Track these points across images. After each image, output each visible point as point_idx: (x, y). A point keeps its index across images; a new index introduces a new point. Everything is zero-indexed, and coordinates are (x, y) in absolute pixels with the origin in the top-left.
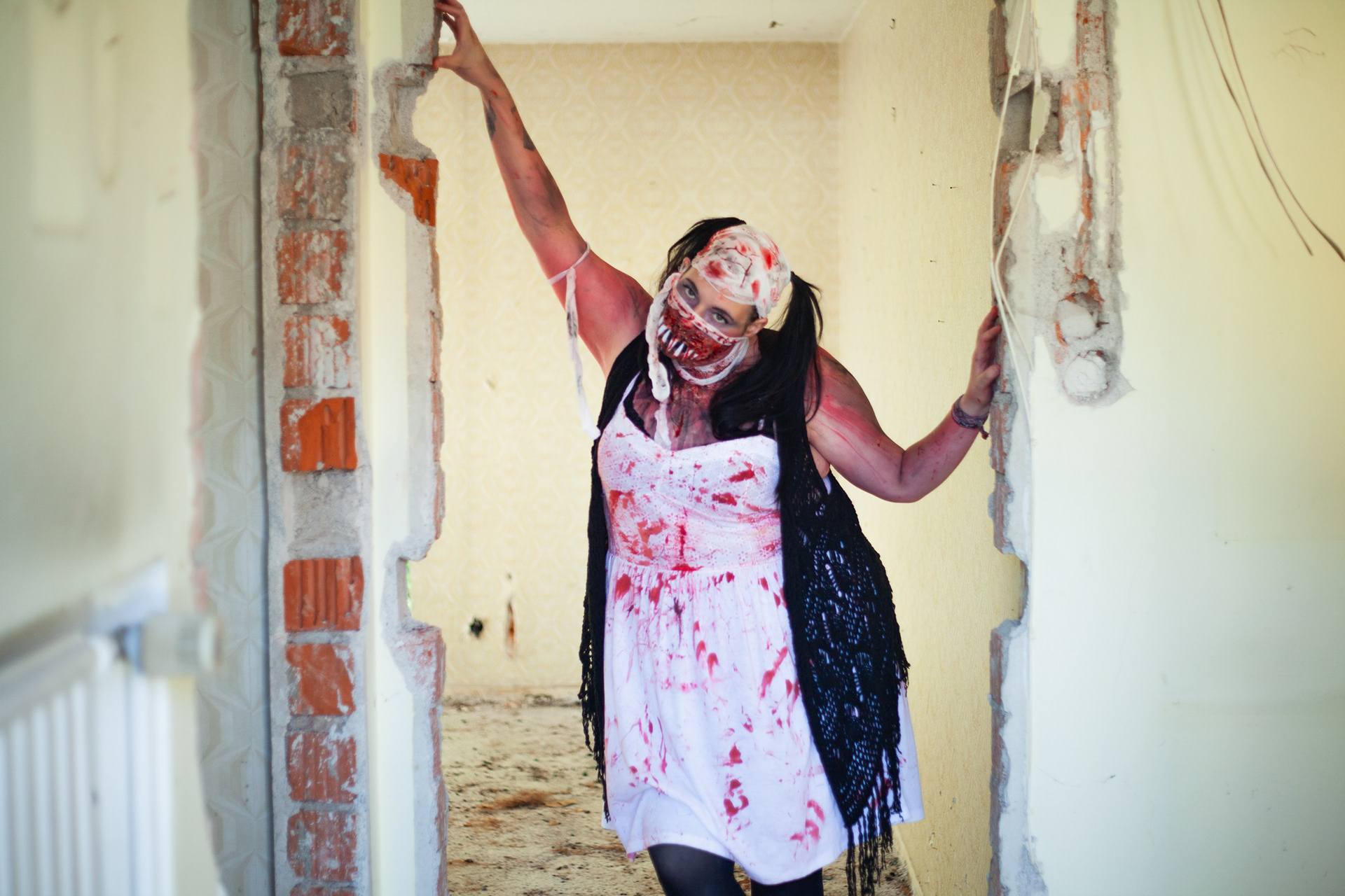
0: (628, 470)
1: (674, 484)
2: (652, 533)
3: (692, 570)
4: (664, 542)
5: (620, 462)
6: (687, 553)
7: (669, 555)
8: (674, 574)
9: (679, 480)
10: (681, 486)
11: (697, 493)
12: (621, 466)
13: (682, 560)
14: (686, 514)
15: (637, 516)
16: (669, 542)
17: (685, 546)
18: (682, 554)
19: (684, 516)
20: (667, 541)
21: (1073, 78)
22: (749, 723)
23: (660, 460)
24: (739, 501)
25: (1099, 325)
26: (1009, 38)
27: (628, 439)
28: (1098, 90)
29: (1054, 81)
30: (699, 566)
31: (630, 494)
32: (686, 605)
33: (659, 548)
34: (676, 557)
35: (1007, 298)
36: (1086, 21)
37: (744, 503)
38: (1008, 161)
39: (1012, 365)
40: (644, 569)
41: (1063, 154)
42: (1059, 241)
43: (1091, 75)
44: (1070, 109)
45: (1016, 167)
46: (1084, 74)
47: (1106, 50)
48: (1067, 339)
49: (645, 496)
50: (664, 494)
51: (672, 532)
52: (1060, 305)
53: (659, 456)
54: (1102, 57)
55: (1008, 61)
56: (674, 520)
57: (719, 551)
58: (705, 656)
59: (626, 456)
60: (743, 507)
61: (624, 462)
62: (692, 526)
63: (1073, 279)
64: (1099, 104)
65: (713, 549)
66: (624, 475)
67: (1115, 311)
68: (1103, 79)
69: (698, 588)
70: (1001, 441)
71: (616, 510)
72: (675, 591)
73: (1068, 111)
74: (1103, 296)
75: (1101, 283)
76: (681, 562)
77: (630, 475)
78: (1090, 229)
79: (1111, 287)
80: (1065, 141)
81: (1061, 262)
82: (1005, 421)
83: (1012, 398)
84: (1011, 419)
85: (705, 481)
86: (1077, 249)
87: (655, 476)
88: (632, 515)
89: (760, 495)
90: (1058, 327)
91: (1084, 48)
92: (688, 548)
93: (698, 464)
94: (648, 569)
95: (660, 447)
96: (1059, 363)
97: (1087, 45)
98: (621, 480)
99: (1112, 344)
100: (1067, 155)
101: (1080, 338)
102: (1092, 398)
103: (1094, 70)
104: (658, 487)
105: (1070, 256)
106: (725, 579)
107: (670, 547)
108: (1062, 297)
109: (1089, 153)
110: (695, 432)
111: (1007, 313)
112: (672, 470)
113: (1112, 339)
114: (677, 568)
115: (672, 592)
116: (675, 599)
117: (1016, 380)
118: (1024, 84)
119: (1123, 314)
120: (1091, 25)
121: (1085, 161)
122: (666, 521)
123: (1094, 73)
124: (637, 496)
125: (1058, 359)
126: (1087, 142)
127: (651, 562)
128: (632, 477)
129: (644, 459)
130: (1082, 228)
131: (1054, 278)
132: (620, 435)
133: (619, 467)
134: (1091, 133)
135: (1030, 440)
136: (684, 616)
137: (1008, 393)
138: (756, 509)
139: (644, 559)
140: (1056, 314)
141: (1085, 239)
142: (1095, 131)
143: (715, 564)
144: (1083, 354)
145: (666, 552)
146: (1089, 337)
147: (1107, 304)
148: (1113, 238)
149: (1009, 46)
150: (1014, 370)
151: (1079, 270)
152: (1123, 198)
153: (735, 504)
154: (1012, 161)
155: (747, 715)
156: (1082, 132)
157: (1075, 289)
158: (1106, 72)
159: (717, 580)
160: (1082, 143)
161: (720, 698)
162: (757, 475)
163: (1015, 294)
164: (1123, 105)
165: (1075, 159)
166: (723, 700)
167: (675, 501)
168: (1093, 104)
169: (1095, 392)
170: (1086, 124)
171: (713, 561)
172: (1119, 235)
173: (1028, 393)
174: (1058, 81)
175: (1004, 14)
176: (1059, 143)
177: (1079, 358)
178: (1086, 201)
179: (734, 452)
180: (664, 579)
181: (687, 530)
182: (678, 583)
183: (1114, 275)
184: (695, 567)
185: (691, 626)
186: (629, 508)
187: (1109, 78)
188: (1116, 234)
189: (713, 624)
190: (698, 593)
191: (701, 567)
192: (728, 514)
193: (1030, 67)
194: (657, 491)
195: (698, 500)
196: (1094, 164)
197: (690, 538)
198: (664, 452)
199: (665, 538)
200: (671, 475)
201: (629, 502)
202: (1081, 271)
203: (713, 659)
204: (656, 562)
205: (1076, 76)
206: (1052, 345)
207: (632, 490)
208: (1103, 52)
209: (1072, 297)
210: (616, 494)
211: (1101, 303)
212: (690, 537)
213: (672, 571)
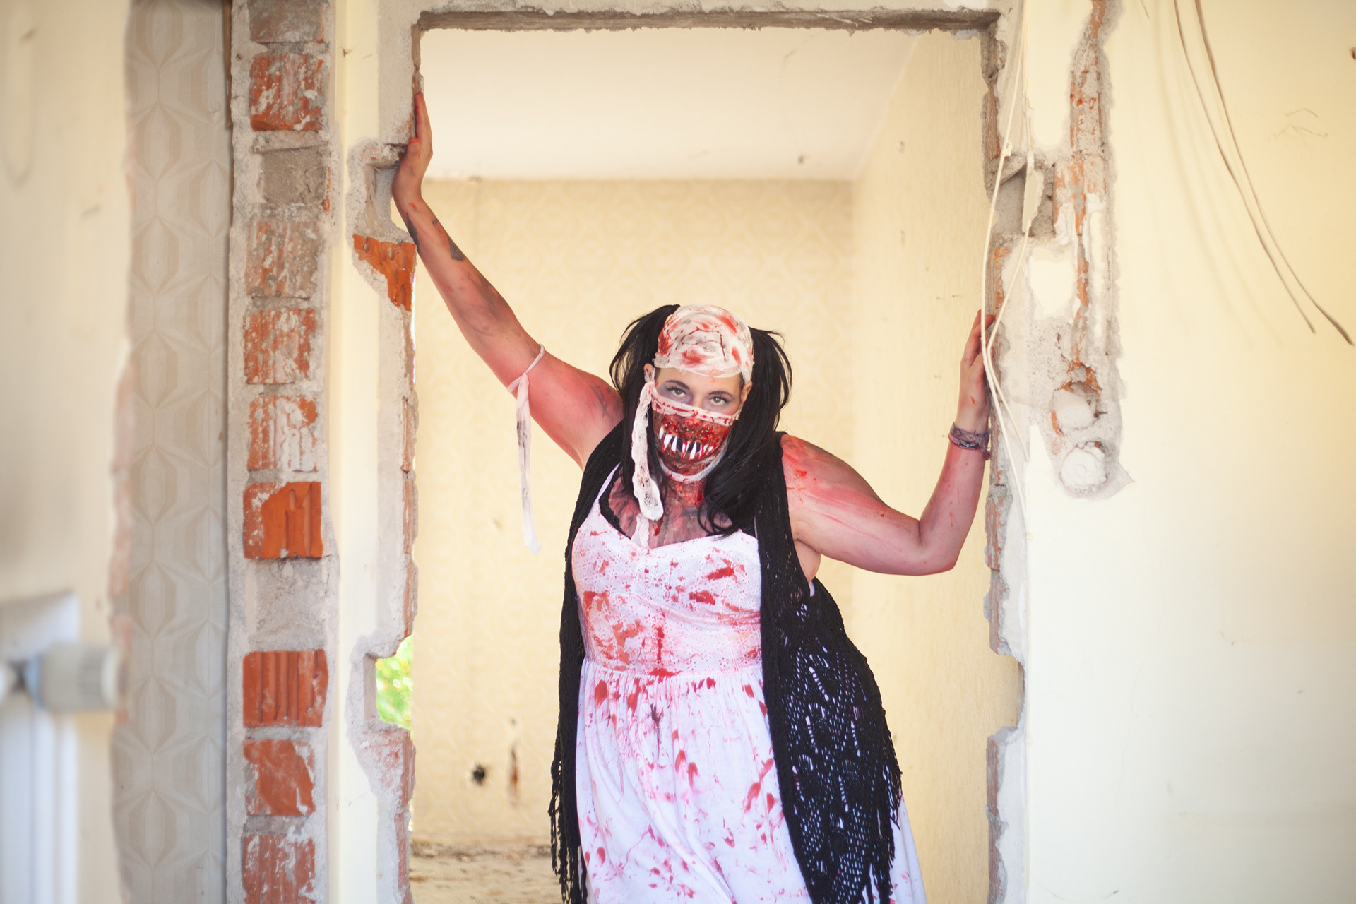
0: (602, 569)
1: (650, 584)
2: (627, 637)
3: (670, 674)
4: (641, 646)
5: (594, 562)
6: (665, 657)
7: (646, 659)
8: (651, 679)
9: (655, 579)
10: (657, 585)
11: (673, 592)
12: (595, 565)
13: (660, 664)
14: (663, 615)
15: (612, 619)
16: (645, 646)
17: (662, 649)
18: (659, 657)
19: (662, 617)
20: (643, 644)
21: (1068, 161)
22: (730, 838)
23: (635, 558)
24: (718, 600)
25: (1097, 415)
26: (1001, 118)
27: (602, 538)
28: (1093, 173)
29: (1048, 163)
30: (677, 671)
31: (604, 595)
32: (665, 712)
33: (636, 652)
34: (653, 661)
35: (1000, 386)
36: (1080, 102)
37: (723, 602)
38: (1001, 245)
39: (1007, 456)
40: (620, 675)
41: (1058, 237)
42: (1055, 326)
43: (1086, 157)
44: (1064, 191)
45: (1009, 251)
46: (1079, 155)
47: (1101, 132)
48: (1063, 430)
49: (619, 597)
50: (640, 594)
51: (650, 634)
52: (1056, 395)
53: (634, 554)
54: (1097, 139)
55: (1000, 142)
56: (651, 621)
57: (698, 655)
58: (684, 767)
59: (599, 555)
60: (721, 606)
61: (598, 561)
62: (671, 628)
63: (1070, 367)
64: (1095, 187)
65: (692, 654)
66: (598, 575)
67: (1114, 400)
68: (1098, 160)
69: (676, 694)
70: (996, 536)
71: (590, 613)
72: (652, 697)
73: (1063, 194)
74: (1101, 386)
75: (1099, 371)
76: (659, 666)
77: (604, 574)
78: (1087, 314)
79: (1109, 375)
80: (1060, 224)
81: (1057, 348)
82: (1000, 515)
83: (1006, 491)
84: (1005, 512)
85: (681, 579)
86: (1073, 336)
87: (630, 575)
88: (607, 618)
89: (740, 595)
90: (1054, 416)
91: (1079, 129)
92: (666, 652)
93: (674, 561)
94: (624, 674)
95: (635, 545)
96: (1056, 454)
97: (1082, 127)
98: (594, 579)
99: (1110, 434)
100: (1062, 238)
101: (1077, 429)
102: (1090, 491)
103: (1089, 152)
104: (633, 588)
105: (1066, 343)
106: (705, 684)
107: (647, 651)
108: (1059, 386)
109: (1085, 236)
110: (675, 529)
111: (1000, 401)
112: (647, 568)
113: (1111, 429)
114: (654, 673)
115: (649, 697)
116: (652, 706)
117: (1010, 471)
118: (1016, 166)
119: (1122, 402)
120: (1086, 106)
121: (1081, 245)
122: (643, 623)
123: (1089, 155)
124: (612, 597)
125: (1055, 450)
126: (1083, 225)
127: (628, 667)
128: (606, 577)
129: (618, 558)
130: (1078, 313)
131: (1050, 366)
132: (594, 534)
133: (593, 567)
134: (1087, 216)
135: (1025, 534)
136: (663, 724)
137: (1003, 485)
138: (736, 609)
139: (620, 664)
140: (1052, 403)
141: (1081, 325)
142: (1091, 214)
143: (694, 668)
144: (1081, 445)
145: (643, 656)
146: (1087, 428)
147: (1105, 393)
148: (1110, 324)
149: (1000, 127)
150: (1009, 460)
151: (1075, 357)
152: (1119, 282)
153: (713, 603)
154: (1005, 245)
155: (728, 829)
156: (1077, 215)
157: (1071, 378)
158: (1102, 154)
159: (697, 686)
160: (1077, 226)
161: (700, 810)
162: (736, 573)
163: (1009, 382)
164: (1118, 188)
165: (1070, 243)
166: (703, 813)
167: (651, 602)
168: (1089, 186)
169: (1093, 485)
170: (1082, 207)
171: (692, 665)
172: (1116, 319)
173: (1023, 484)
174: (1052, 163)
175: (996, 95)
176: (1053, 227)
177: (1077, 449)
178: (1082, 286)
179: (712, 549)
180: (641, 685)
181: (665, 632)
182: (655, 688)
183: (1112, 363)
184: (674, 672)
185: (670, 734)
186: (603, 610)
187: (1104, 159)
188: (1113, 319)
189: (693, 732)
190: (676, 699)
191: (680, 672)
192: (707, 614)
193: (1023, 148)
194: (632, 592)
195: (675, 599)
196: (1090, 248)
197: (667, 642)
198: (639, 549)
199: (641, 642)
200: (647, 574)
201: (604, 603)
202: (1078, 359)
203: (693, 769)
204: (633, 667)
205: (1071, 158)
206: (1047, 434)
207: (607, 591)
208: (1097, 133)
209: (1068, 386)
210: (590, 595)
211: (1099, 391)
212: (668, 640)
213: (649, 676)
